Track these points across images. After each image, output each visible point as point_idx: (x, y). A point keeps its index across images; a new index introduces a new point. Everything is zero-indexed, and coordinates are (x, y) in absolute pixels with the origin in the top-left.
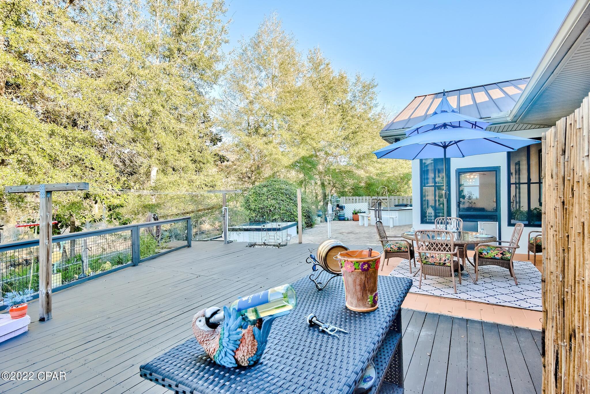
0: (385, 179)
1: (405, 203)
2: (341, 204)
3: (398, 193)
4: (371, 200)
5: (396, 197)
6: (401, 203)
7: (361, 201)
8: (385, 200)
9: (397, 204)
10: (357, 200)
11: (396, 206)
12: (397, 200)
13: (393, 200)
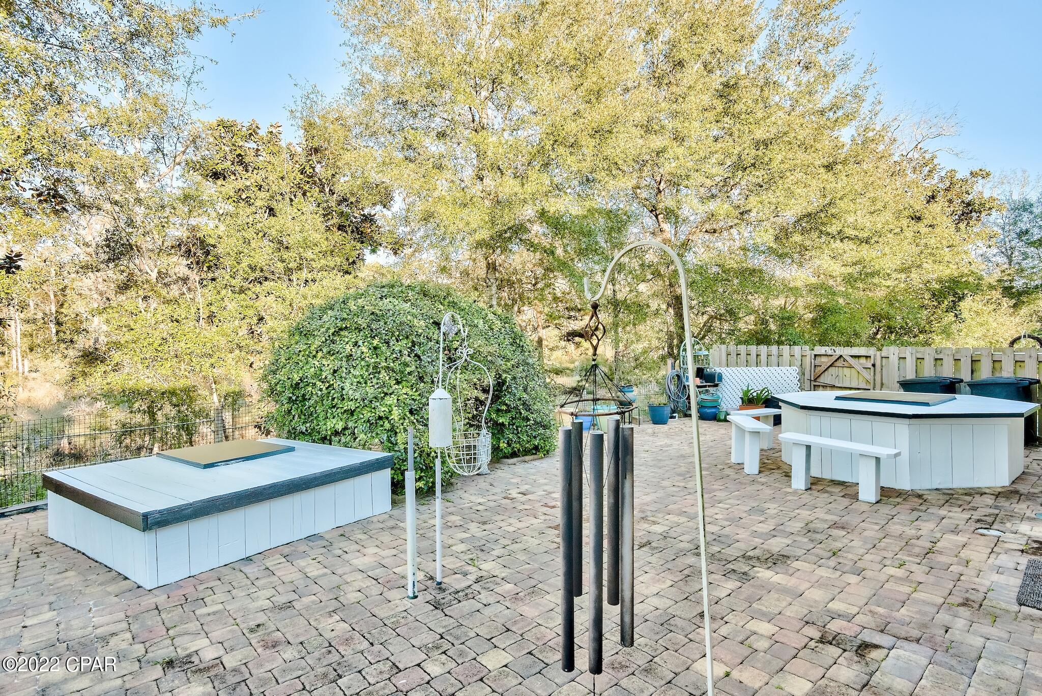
0: (880, 293)
1: (947, 372)
2: (714, 368)
3: (922, 337)
4: (808, 358)
5: (908, 352)
6: (928, 372)
7: (774, 359)
8: (863, 360)
9: (910, 376)
10: (763, 357)
11: (907, 386)
12: (910, 363)
13: (894, 359)
